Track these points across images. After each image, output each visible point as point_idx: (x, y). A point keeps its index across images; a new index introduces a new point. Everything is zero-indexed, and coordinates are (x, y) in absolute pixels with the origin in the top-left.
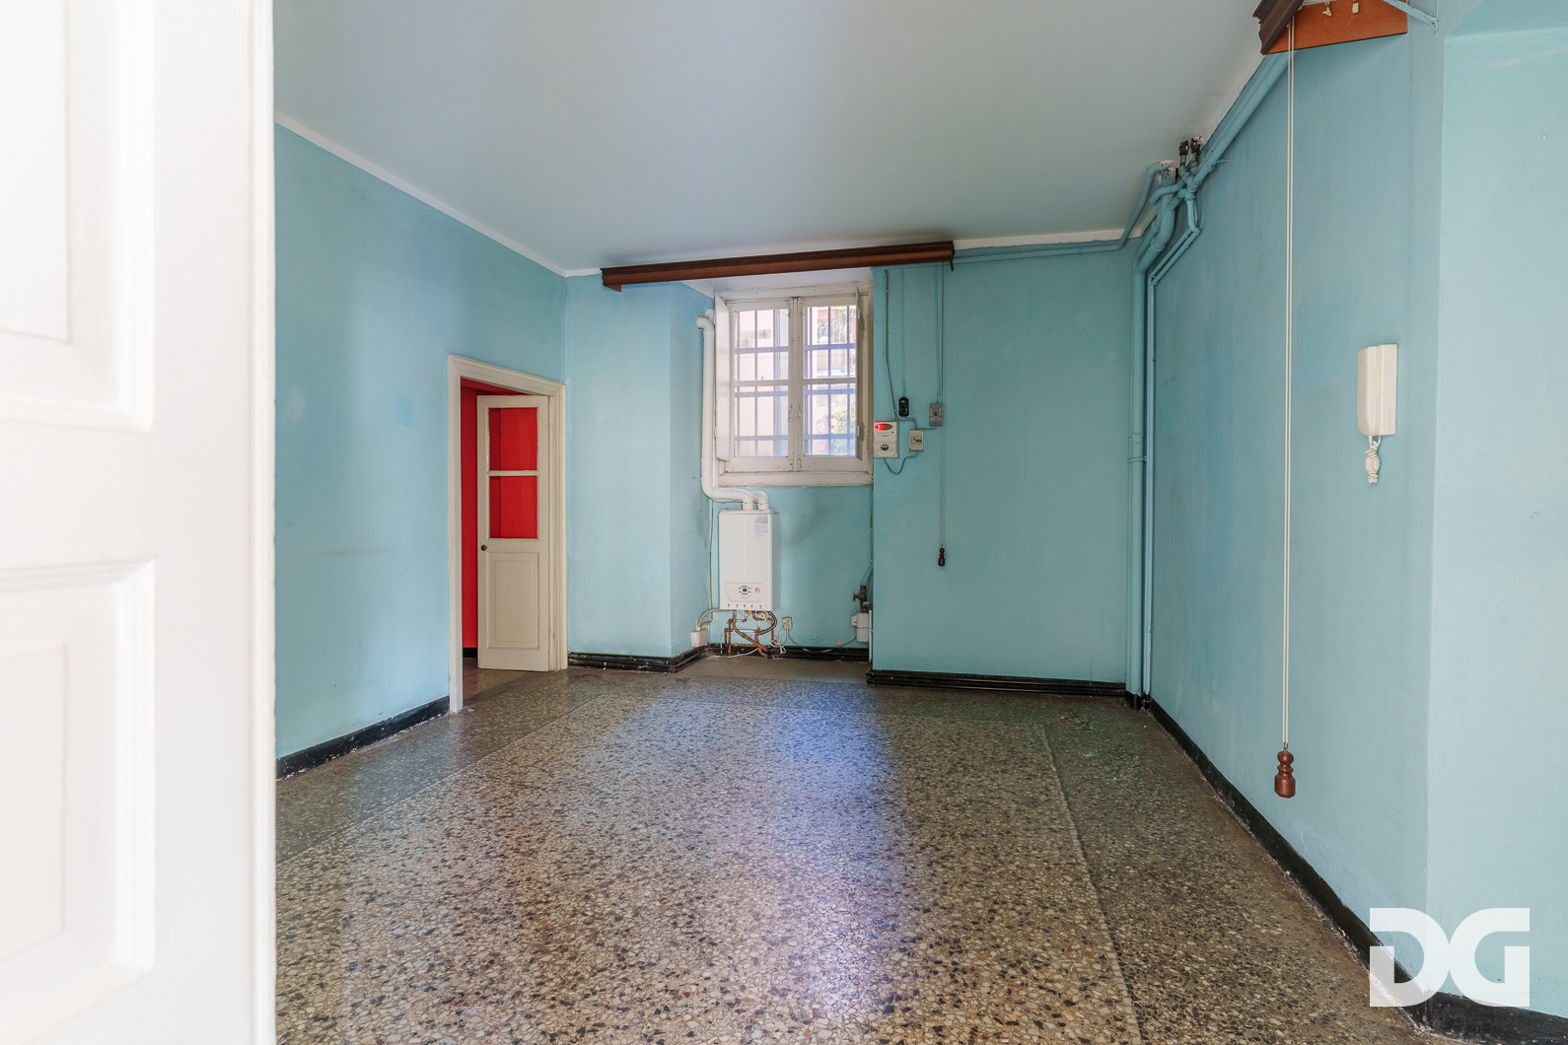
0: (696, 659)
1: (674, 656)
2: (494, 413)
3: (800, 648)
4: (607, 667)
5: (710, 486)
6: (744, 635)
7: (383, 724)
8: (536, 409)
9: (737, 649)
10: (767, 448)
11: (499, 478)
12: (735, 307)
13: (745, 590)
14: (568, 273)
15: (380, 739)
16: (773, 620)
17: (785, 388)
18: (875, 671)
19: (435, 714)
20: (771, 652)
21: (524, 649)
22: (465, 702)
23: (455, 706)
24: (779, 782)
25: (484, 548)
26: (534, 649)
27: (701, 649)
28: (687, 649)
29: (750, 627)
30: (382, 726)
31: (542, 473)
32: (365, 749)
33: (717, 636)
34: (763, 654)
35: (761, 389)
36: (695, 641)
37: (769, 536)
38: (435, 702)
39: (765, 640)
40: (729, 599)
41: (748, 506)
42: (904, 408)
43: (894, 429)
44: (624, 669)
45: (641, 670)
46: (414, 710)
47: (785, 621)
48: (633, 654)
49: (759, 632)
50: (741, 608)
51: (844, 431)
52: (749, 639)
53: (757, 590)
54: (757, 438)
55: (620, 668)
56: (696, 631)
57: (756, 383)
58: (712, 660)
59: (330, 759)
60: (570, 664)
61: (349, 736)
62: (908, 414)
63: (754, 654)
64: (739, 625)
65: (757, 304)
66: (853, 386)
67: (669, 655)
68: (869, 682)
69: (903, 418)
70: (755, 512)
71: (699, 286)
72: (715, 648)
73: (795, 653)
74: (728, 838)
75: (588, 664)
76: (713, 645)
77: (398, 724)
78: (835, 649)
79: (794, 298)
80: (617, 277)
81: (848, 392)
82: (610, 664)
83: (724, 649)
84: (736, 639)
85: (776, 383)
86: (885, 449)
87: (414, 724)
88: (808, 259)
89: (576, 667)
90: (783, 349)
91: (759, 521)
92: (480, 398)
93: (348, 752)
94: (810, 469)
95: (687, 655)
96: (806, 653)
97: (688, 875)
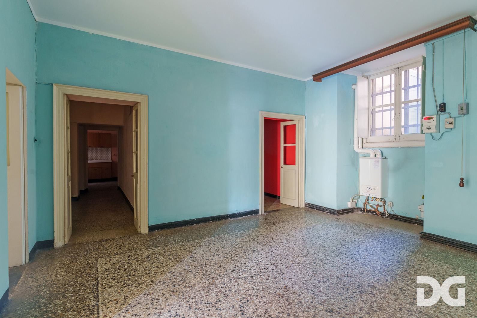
0: (350, 212)
1: (338, 209)
2: (285, 127)
3: (397, 216)
4: (316, 209)
5: (357, 148)
6: (371, 206)
7: (238, 213)
8: (295, 125)
9: (369, 211)
10: (387, 132)
11: (286, 146)
12: (371, 78)
13: (369, 189)
14: (306, 80)
15: (237, 217)
16: (385, 202)
17: (393, 107)
18: (425, 233)
19: (255, 213)
20: (382, 215)
21: (291, 199)
22: (264, 212)
23: (261, 212)
24: (332, 266)
25: (282, 167)
26: (294, 200)
27: (354, 209)
28: (345, 208)
29: (374, 203)
30: (237, 214)
31: (296, 145)
32: (232, 219)
33: (361, 205)
34: (379, 215)
35: (384, 108)
36: (349, 205)
37: (380, 168)
38: (255, 210)
39: (381, 209)
40: (363, 192)
41: (372, 155)
42: (443, 108)
43: (435, 119)
44: (321, 211)
45: (326, 212)
46: (248, 211)
47: (390, 203)
48: (324, 206)
49: (378, 206)
50: (371, 196)
51: (415, 123)
52: (373, 208)
53: (374, 189)
54: (382, 129)
55: (320, 210)
56: (350, 202)
57: (383, 106)
58: (357, 214)
59: (222, 220)
60: (305, 206)
61: (228, 215)
62: (445, 111)
63: (375, 214)
64: (370, 202)
65: (382, 74)
66: (420, 103)
67: (336, 209)
68: (421, 237)
69: (443, 113)
70: (375, 158)
71: (349, 72)
72: (360, 209)
73: (394, 217)
74: (291, 280)
75: (311, 207)
76: (359, 208)
77: (242, 214)
78: (414, 219)
79: (397, 68)
80: (318, 77)
81: (417, 106)
82: (317, 208)
83: (364, 210)
84: (368, 208)
85: (390, 105)
86: (429, 129)
87: (247, 215)
88: (387, 50)
89: (307, 208)
90: (393, 91)
91: (375, 162)
92: (281, 123)
93: (227, 219)
94: (404, 140)
95: (344, 210)
96: (400, 219)
97: (264, 286)
